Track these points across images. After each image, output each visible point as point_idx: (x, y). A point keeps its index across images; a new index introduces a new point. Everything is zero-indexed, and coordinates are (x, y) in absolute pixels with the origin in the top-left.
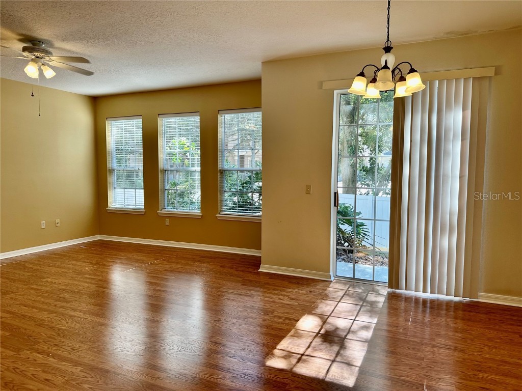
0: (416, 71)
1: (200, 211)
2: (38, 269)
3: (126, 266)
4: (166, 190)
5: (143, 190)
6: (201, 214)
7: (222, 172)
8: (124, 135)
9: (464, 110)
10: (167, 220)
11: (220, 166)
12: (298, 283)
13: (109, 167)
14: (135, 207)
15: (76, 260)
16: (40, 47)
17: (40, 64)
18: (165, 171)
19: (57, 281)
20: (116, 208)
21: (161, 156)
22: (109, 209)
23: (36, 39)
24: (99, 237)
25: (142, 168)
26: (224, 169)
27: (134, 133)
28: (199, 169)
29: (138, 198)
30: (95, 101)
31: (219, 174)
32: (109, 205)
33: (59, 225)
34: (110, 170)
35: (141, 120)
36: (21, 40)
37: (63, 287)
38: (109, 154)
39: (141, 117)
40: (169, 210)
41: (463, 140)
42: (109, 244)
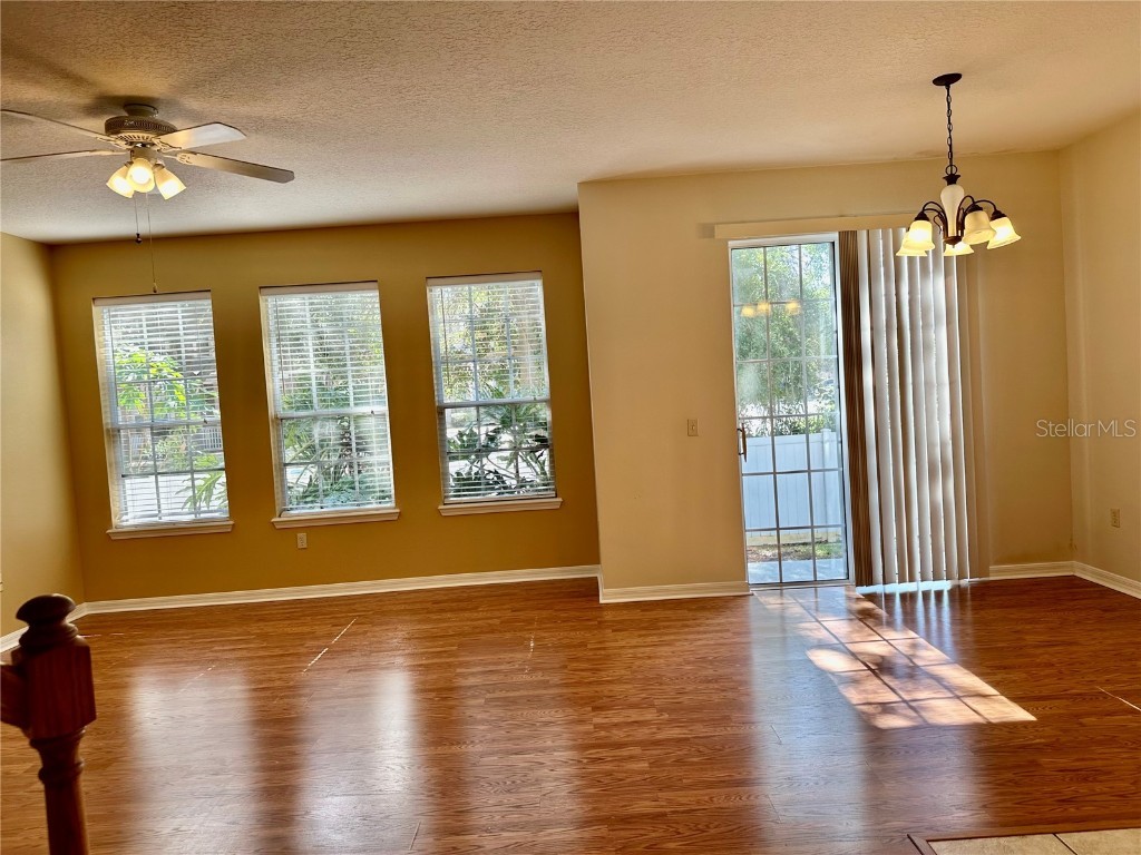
0: (1004, 216)
1: (393, 504)
4: (286, 465)
5: (223, 474)
6: (396, 511)
9: (947, 275)
10: (302, 536)
12: (703, 609)
13: (107, 424)
14: (193, 517)
18: (280, 420)
20: (136, 526)
22: (114, 530)
26: (443, 404)
27: (179, 335)
28: (383, 408)
30: (53, 255)
32: (115, 521)
34: (108, 430)
35: (210, 302)
39: (208, 294)
41: (949, 323)
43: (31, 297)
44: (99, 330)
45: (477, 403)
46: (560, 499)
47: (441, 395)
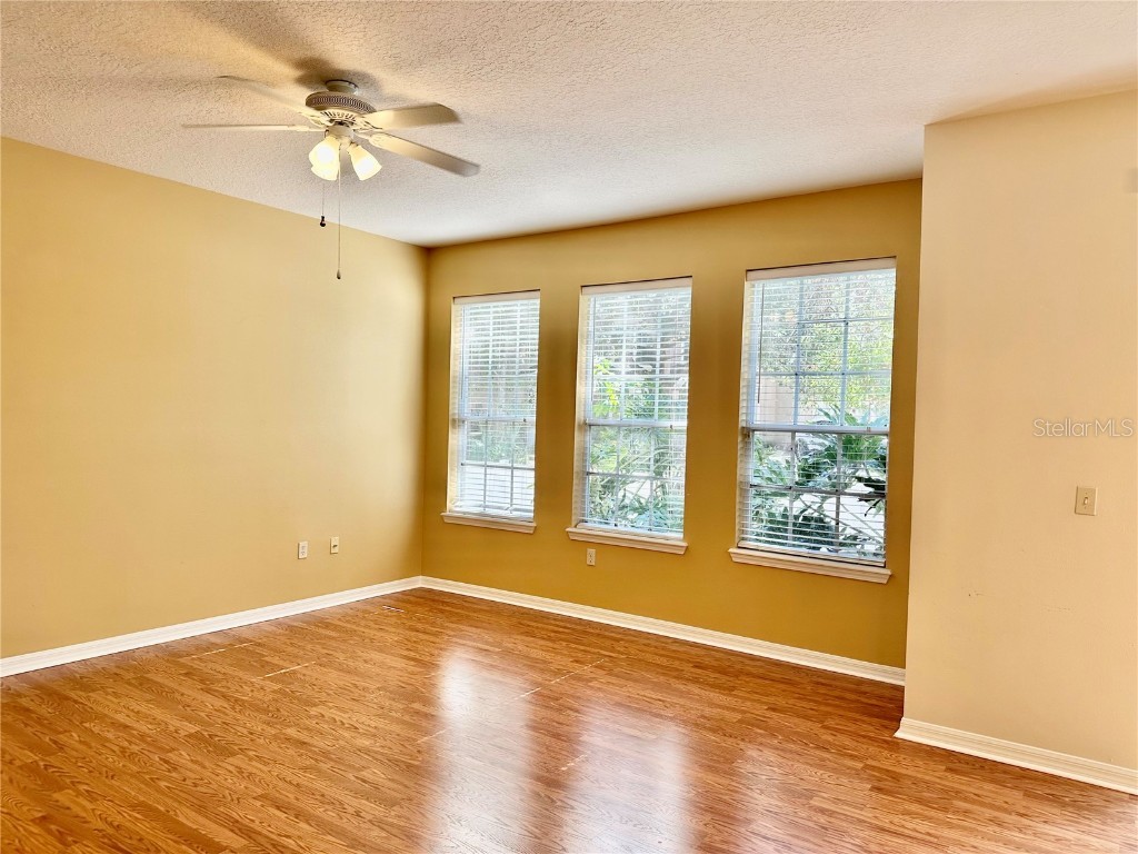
1: (681, 536)
2: (294, 672)
3: (508, 680)
4: (589, 473)
5: (532, 474)
6: (685, 544)
7: (747, 433)
8: (491, 338)
10: (592, 551)
11: (743, 420)
13: (454, 414)
14: (508, 512)
15: (381, 650)
16: (347, 95)
17: (346, 140)
18: (588, 426)
19: (344, 717)
21: (584, 390)
22: (448, 514)
23: (343, 72)
24: (420, 582)
25: (533, 418)
26: (752, 426)
27: (515, 334)
28: (683, 424)
29: (519, 490)
30: (429, 255)
31: (740, 439)
32: (449, 504)
33: (336, 550)
34: (454, 420)
35: (538, 301)
36: (302, 81)
37: (366, 742)
38: (454, 382)
39: (538, 294)
40: (594, 526)
42: (447, 604)
43: (401, 294)
44: (456, 327)
45: (795, 428)
46: (888, 572)
47: (750, 413)
